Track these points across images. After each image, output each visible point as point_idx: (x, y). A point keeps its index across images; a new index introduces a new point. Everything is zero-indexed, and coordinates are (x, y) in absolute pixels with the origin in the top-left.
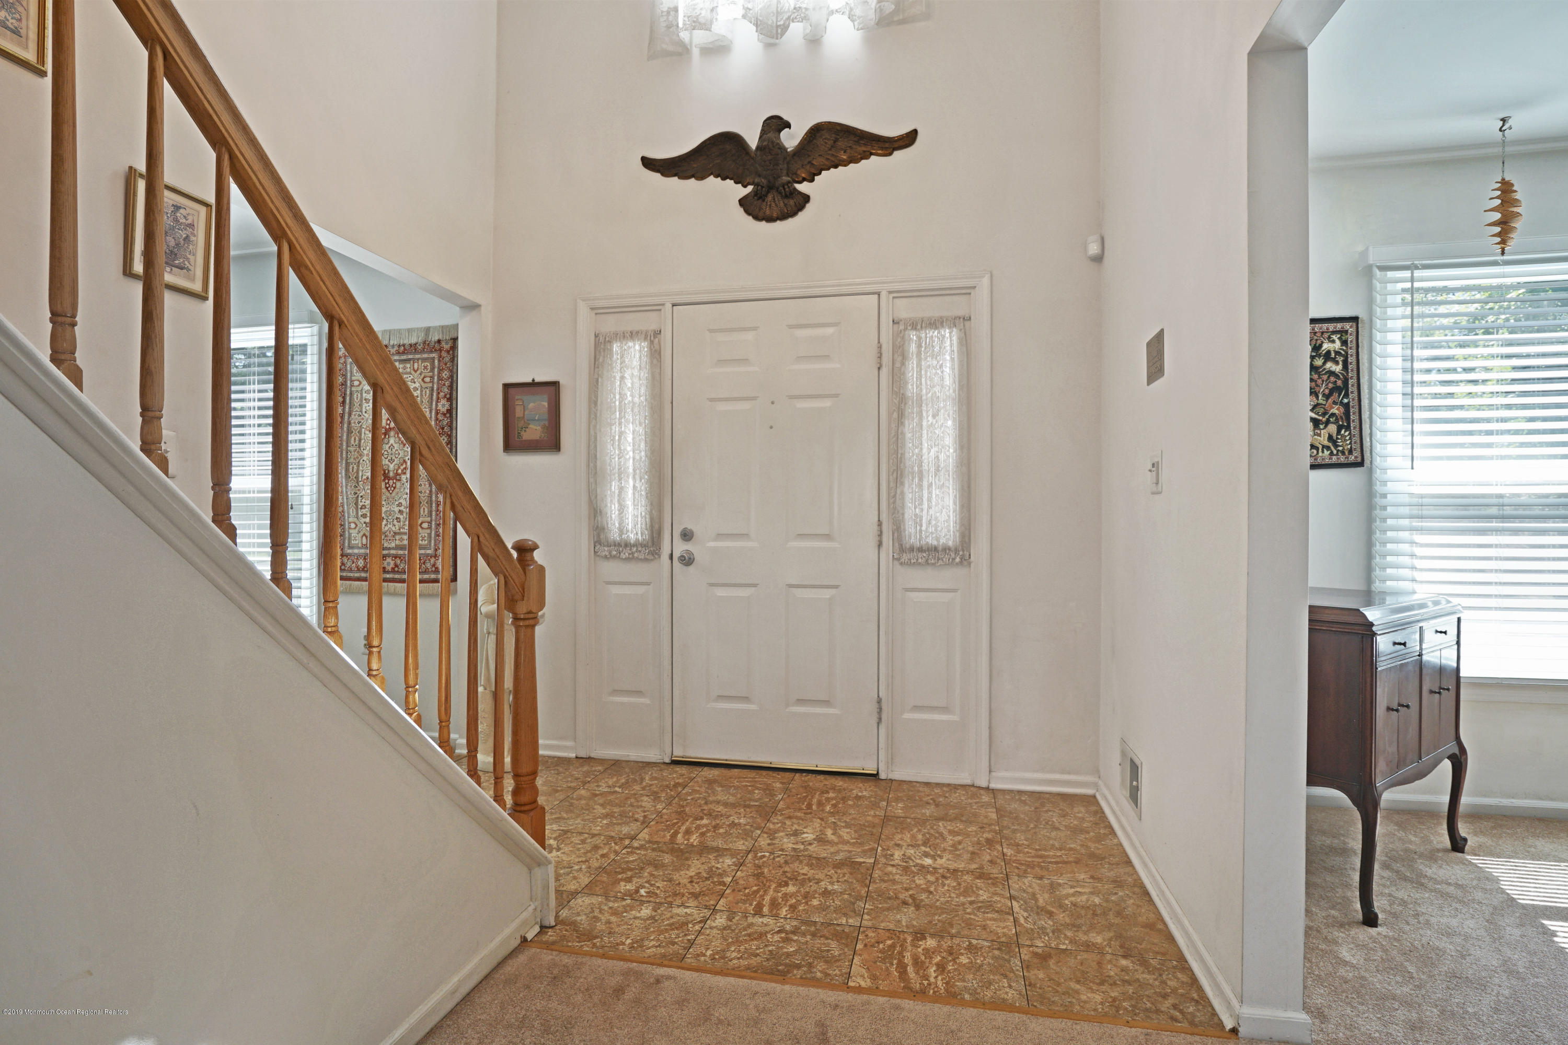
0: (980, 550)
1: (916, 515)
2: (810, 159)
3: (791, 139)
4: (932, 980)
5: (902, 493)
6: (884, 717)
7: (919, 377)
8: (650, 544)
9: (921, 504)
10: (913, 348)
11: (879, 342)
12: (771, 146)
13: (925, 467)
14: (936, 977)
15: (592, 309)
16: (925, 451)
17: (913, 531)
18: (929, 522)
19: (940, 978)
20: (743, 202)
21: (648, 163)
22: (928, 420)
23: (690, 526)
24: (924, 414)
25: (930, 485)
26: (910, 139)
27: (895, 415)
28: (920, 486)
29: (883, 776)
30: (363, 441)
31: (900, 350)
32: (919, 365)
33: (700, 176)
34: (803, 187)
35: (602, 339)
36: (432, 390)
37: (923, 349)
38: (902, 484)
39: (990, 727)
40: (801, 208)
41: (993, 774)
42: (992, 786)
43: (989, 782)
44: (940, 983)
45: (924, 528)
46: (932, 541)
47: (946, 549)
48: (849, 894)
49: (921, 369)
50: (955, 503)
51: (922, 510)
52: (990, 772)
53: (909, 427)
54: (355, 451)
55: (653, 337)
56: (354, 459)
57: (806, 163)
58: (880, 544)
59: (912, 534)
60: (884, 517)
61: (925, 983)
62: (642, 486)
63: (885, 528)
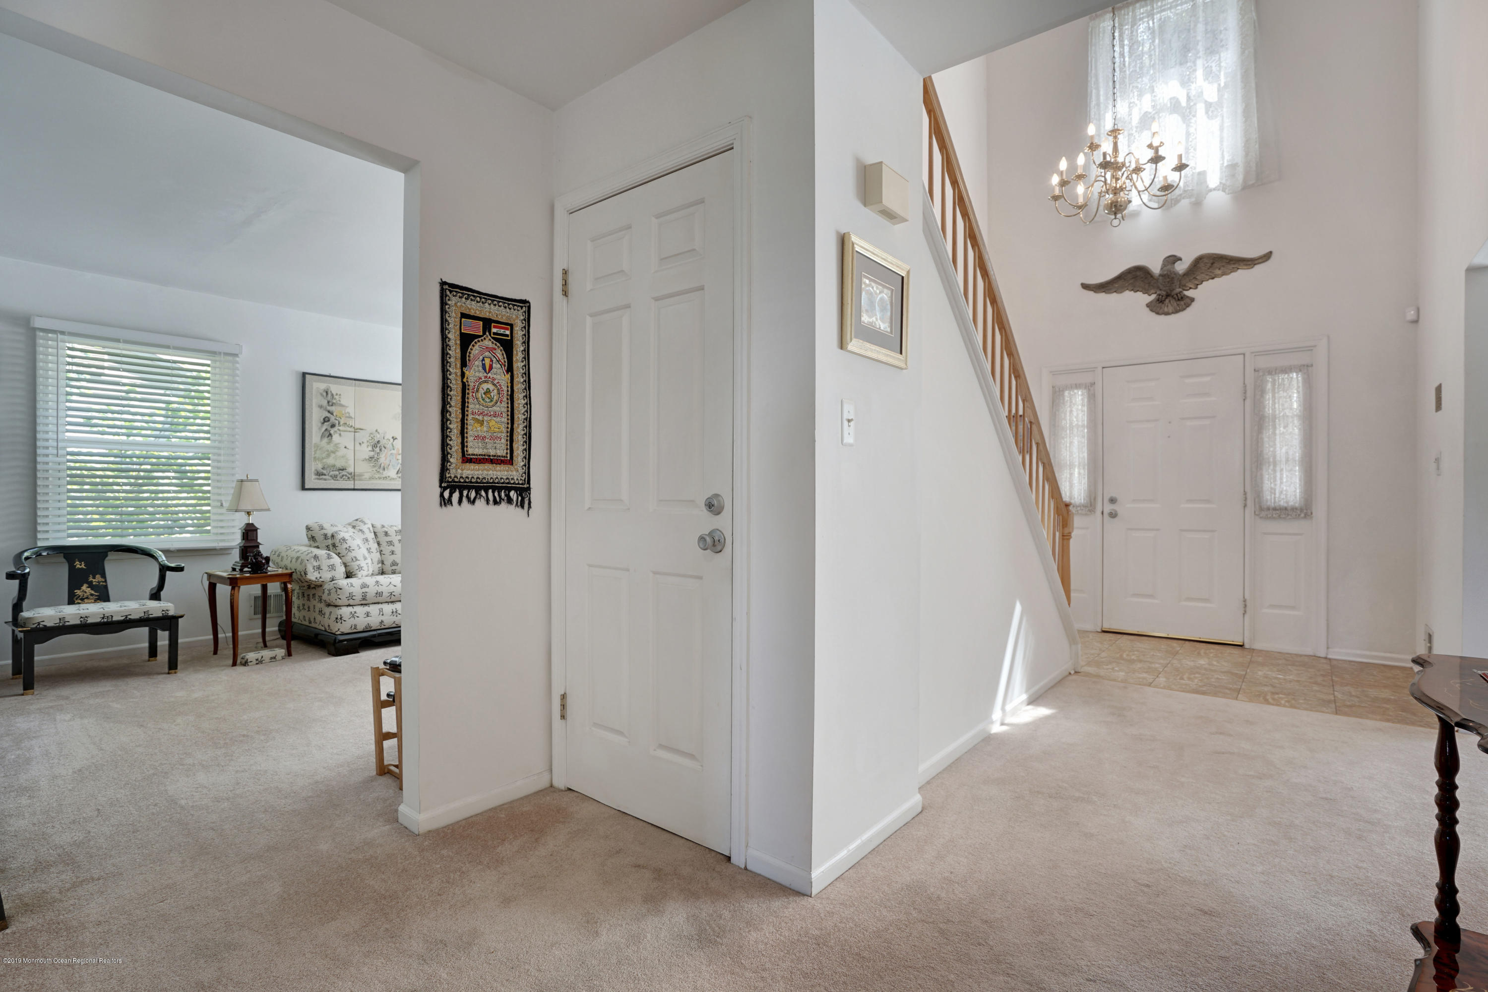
0: (1320, 510)
1: (1271, 488)
2: (1195, 276)
3: (1181, 268)
5: (1262, 475)
6: (1248, 609)
7: (1274, 403)
8: (1089, 505)
9: (1275, 480)
10: (1269, 386)
11: (1244, 384)
12: (1169, 273)
13: (1278, 458)
15: (1051, 372)
16: (1278, 449)
17: (1269, 497)
18: (1281, 492)
20: (1148, 305)
21: (1085, 287)
22: (1281, 429)
23: (1114, 495)
24: (1277, 426)
25: (1282, 470)
26: (1267, 256)
27: (1256, 428)
28: (1274, 471)
29: (1247, 646)
31: (1260, 388)
32: (1274, 397)
33: (1119, 291)
34: (1189, 293)
35: (1057, 389)
37: (1276, 386)
38: (1261, 469)
39: (1327, 620)
40: (1188, 305)
41: (1330, 650)
42: (1330, 656)
43: (1327, 654)
45: (1277, 495)
46: (1282, 503)
47: (1294, 509)
49: (1275, 399)
50: (1300, 480)
51: (1275, 485)
52: (1328, 648)
53: (1266, 435)
55: (1090, 387)
57: (1192, 278)
58: (1245, 506)
59: (1269, 498)
60: (1248, 489)
62: (1084, 472)
63: (1249, 496)
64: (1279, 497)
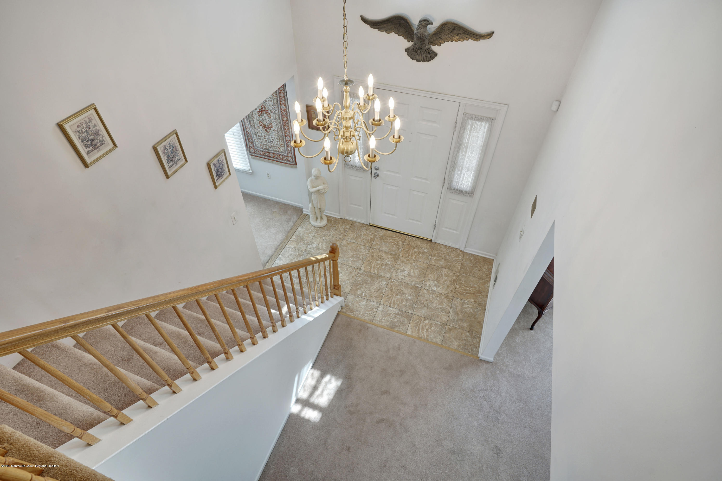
0: (477, 195)
1: (457, 181)
2: (441, 36)
4: (424, 334)
5: (454, 174)
6: (436, 228)
7: (469, 138)
9: (460, 178)
10: (469, 127)
11: (456, 120)
13: (464, 167)
14: (425, 333)
16: (465, 163)
18: (462, 184)
19: (426, 334)
20: (407, 50)
21: (364, 19)
22: (468, 154)
23: (378, 166)
24: (468, 150)
25: (464, 174)
26: (490, 35)
27: (457, 149)
28: (461, 174)
29: (433, 241)
30: (253, 113)
31: (463, 127)
32: (470, 135)
33: (388, 31)
34: (435, 48)
36: (277, 100)
37: (473, 129)
38: (454, 171)
39: (467, 239)
40: (433, 58)
41: (466, 248)
42: (465, 251)
43: (464, 250)
44: (425, 335)
45: (459, 185)
46: (461, 189)
47: (466, 192)
48: (412, 301)
49: (470, 136)
50: (472, 181)
51: (460, 180)
52: (465, 247)
53: (461, 154)
54: (251, 116)
56: (252, 119)
57: (438, 37)
58: (443, 186)
59: (455, 185)
60: (446, 179)
61: (423, 334)
62: (361, 151)
63: (446, 181)
64: (460, 186)
